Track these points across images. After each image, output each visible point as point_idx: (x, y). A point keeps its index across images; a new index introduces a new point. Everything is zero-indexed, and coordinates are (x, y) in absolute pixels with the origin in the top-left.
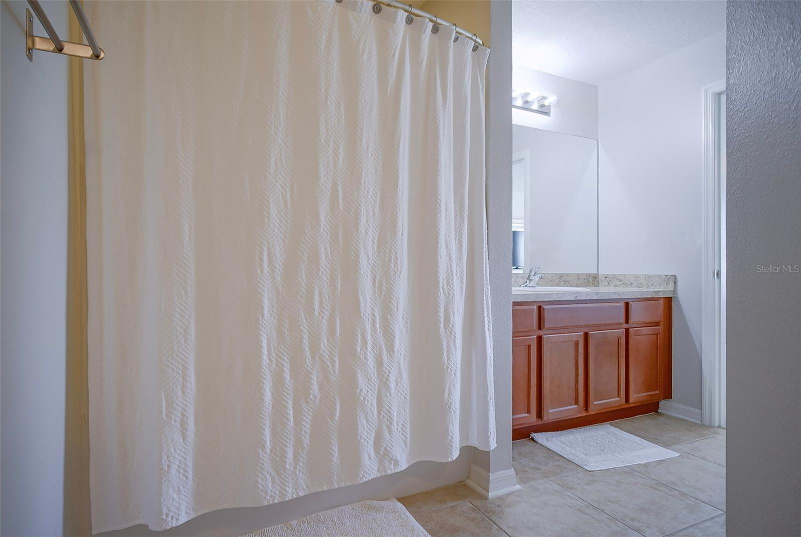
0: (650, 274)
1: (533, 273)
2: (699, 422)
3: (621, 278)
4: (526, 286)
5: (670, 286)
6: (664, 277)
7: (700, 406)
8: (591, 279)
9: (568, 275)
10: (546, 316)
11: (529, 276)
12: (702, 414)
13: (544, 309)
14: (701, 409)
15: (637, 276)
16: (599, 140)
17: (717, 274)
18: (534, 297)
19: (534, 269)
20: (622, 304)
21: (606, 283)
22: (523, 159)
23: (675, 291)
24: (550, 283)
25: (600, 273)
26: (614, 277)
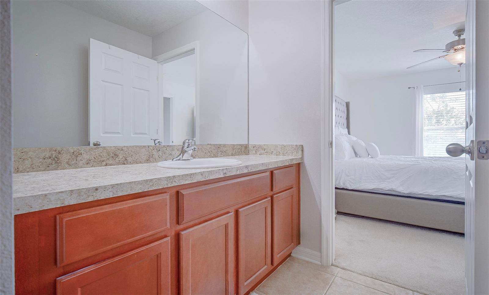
0: (285, 144)
1: (186, 145)
2: (320, 263)
3: (265, 147)
4: (179, 160)
5: (299, 154)
6: (295, 146)
7: (320, 250)
8: (243, 149)
9: (225, 146)
10: (187, 204)
11: (183, 147)
12: (321, 256)
13: (183, 194)
14: (321, 252)
15: (276, 146)
16: (249, 34)
17: (331, 143)
18: (166, 182)
19: (187, 141)
20: (268, 174)
21: (254, 152)
22: (194, 49)
23: (302, 158)
24: (209, 154)
25: (250, 143)
26: (260, 147)
